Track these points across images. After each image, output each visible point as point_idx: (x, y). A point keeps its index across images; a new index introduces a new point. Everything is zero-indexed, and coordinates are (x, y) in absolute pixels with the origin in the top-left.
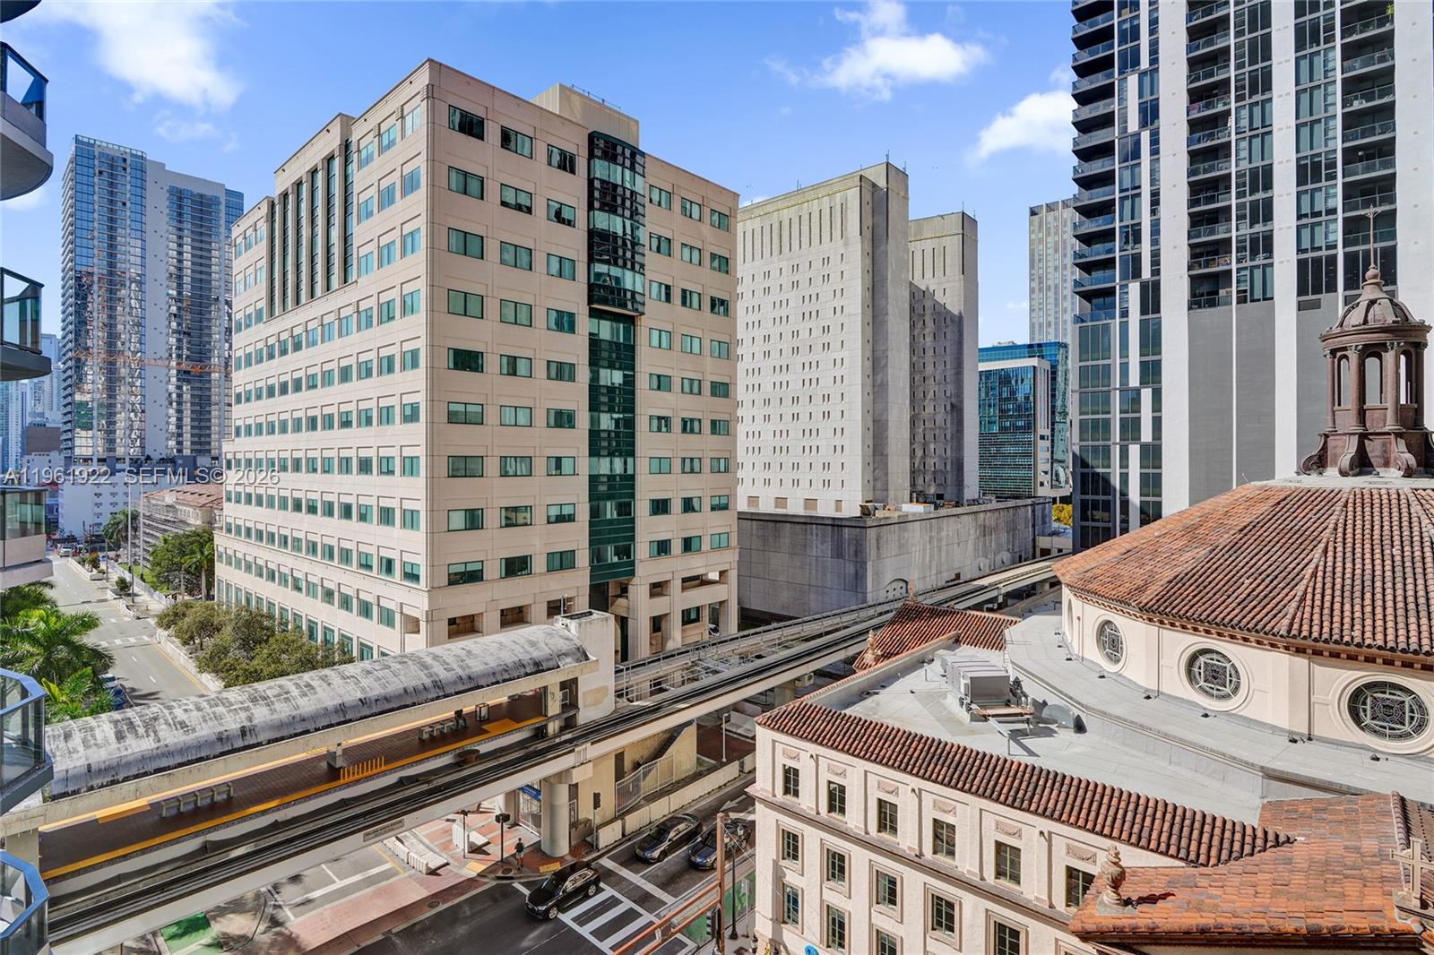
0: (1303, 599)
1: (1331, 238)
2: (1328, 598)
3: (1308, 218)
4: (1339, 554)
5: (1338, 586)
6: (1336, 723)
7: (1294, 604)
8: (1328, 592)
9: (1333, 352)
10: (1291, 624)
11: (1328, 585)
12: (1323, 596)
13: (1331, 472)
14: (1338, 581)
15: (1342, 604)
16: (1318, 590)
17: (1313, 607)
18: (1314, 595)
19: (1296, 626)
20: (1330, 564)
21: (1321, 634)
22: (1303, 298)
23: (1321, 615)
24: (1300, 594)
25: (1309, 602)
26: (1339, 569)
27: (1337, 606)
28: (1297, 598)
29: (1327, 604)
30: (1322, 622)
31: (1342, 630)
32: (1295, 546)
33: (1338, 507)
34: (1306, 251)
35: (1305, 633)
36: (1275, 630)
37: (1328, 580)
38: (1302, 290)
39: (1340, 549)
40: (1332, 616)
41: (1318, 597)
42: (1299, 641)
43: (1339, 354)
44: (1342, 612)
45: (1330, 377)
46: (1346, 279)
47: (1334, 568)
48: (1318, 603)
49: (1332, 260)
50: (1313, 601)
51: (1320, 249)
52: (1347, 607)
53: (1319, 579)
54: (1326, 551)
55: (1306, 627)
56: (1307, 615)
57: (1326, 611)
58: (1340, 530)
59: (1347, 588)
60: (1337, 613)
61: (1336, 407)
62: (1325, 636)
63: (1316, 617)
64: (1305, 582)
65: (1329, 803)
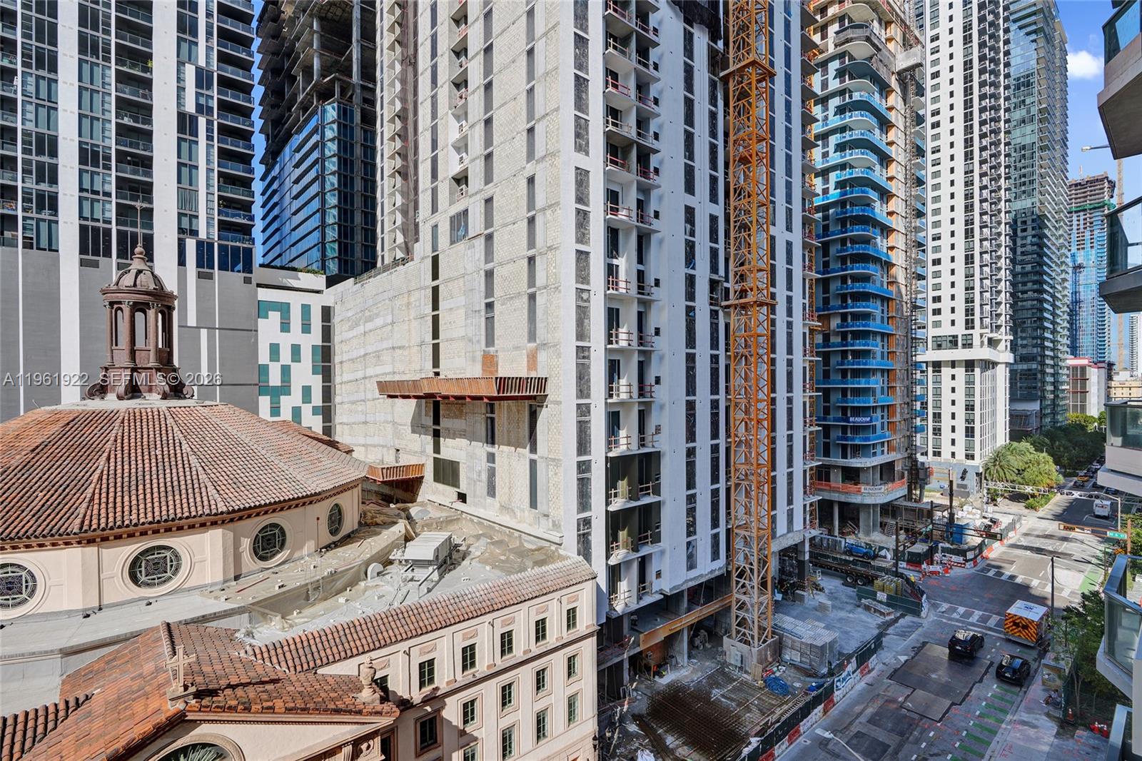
0: (92, 499)
1: (107, 215)
2: (111, 495)
3: (88, 194)
4: (119, 460)
5: (119, 484)
6: (120, 588)
7: (84, 505)
8: (112, 490)
9: (112, 304)
10: (83, 522)
11: (112, 485)
12: (108, 494)
13: (111, 397)
14: (119, 480)
15: (123, 497)
16: (104, 490)
17: (100, 504)
18: (100, 494)
19: (87, 522)
20: (112, 468)
21: (107, 524)
22: (83, 257)
23: (107, 509)
24: (89, 495)
25: (96, 501)
26: (119, 471)
27: (119, 499)
28: (87, 500)
29: (111, 500)
30: (108, 514)
31: (123, 517)
32: (83, 458)
33: (117, 424)
34: (86, 219)
35: (94, 526)
36: (69, 530)
37: (111, 480)
38: (83, 250)
39: (119, 455)
40: (115, 508)
41: (104, 495)
42: (90, 533)
43: (115, 306)
44: (123, 503)
45: (109, 324)
46: (118, 250)
47: (116, 471)
48: (104, 500)
49: (108, 233)
50: (100, 499)
51: (98, 220)
52: (126, 498)
53: (104, 481)
54: (108, 459)
55: (95, 521)
56: (95, 512)
57: (111, 505)
58: (119, 441)
59: (126, 484)
60: (119, 504)
61: (114, 347)
62: (110, 525)
63: (103, 511)
64: (93, 485)
65: (118, 651)
